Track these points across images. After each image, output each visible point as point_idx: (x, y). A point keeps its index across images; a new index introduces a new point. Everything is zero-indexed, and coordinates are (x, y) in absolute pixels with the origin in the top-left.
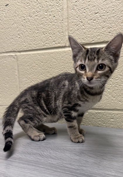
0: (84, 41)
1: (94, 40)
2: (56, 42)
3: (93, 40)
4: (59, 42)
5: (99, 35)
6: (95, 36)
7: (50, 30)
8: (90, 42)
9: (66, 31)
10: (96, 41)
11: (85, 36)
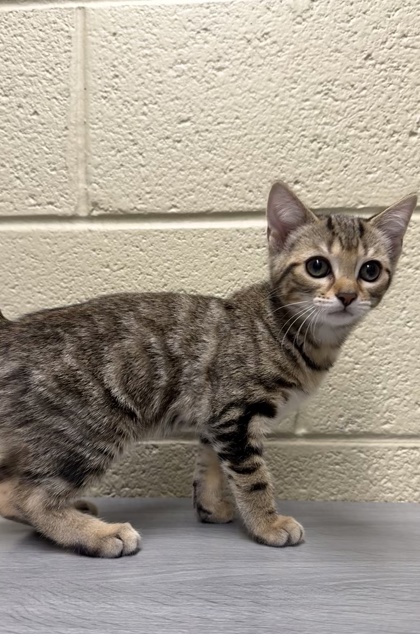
0: (143, 206)
1: (178, 205)
2: (40, 201)
3: (173, 203)
4: (53, 200)
5: (193, 190)
6: (181, 194)
7: (18, 154)
8: (163, 212)
9: (77, 164)
10: (185, 210)
11: (148, 189)
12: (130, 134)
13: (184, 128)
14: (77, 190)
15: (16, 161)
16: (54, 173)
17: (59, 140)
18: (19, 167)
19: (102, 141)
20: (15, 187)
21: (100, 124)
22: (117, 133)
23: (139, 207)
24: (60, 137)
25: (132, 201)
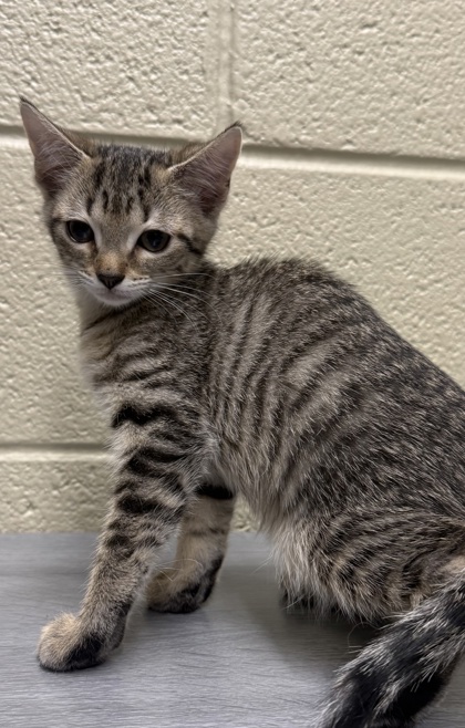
12: (296, 34)
13: (368, 35)
14: (217, 105)
15: (130, 54)
16: (185, 77)
17: (195, 30)
18: (133, 63)
19: (256, 39)
20: (127, 92)
21: (255, 14)
22: (277, 30)
23: (303, 138)
24: (195, 26)
25: (292, 129)
